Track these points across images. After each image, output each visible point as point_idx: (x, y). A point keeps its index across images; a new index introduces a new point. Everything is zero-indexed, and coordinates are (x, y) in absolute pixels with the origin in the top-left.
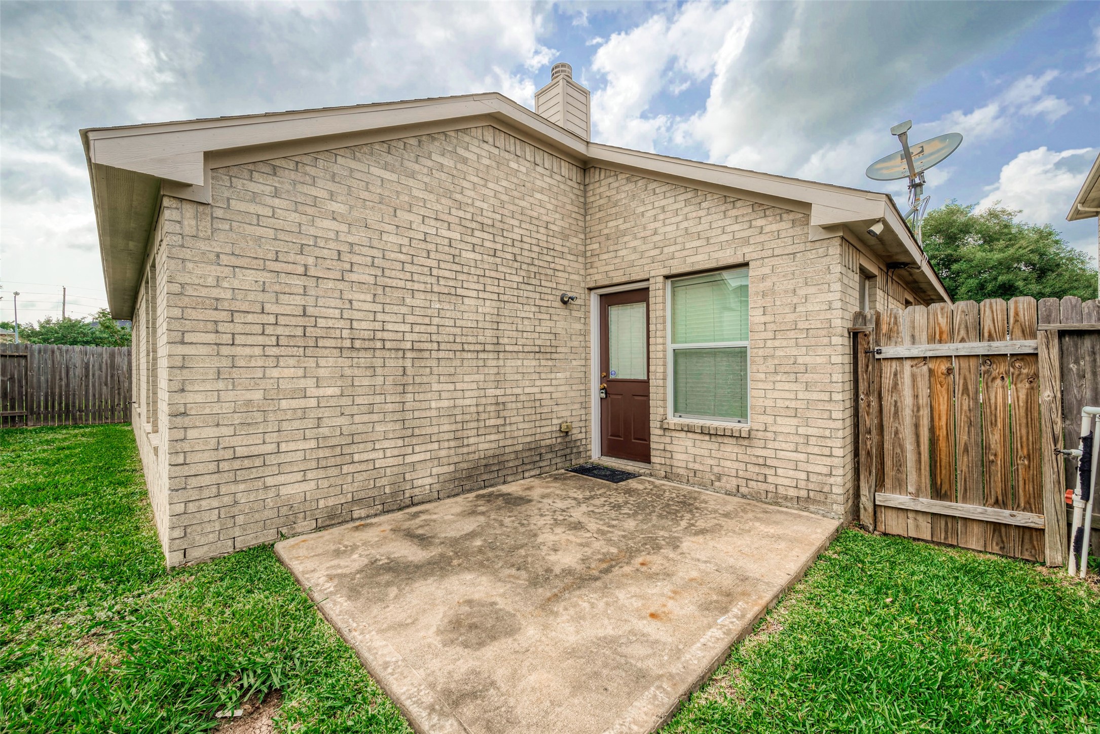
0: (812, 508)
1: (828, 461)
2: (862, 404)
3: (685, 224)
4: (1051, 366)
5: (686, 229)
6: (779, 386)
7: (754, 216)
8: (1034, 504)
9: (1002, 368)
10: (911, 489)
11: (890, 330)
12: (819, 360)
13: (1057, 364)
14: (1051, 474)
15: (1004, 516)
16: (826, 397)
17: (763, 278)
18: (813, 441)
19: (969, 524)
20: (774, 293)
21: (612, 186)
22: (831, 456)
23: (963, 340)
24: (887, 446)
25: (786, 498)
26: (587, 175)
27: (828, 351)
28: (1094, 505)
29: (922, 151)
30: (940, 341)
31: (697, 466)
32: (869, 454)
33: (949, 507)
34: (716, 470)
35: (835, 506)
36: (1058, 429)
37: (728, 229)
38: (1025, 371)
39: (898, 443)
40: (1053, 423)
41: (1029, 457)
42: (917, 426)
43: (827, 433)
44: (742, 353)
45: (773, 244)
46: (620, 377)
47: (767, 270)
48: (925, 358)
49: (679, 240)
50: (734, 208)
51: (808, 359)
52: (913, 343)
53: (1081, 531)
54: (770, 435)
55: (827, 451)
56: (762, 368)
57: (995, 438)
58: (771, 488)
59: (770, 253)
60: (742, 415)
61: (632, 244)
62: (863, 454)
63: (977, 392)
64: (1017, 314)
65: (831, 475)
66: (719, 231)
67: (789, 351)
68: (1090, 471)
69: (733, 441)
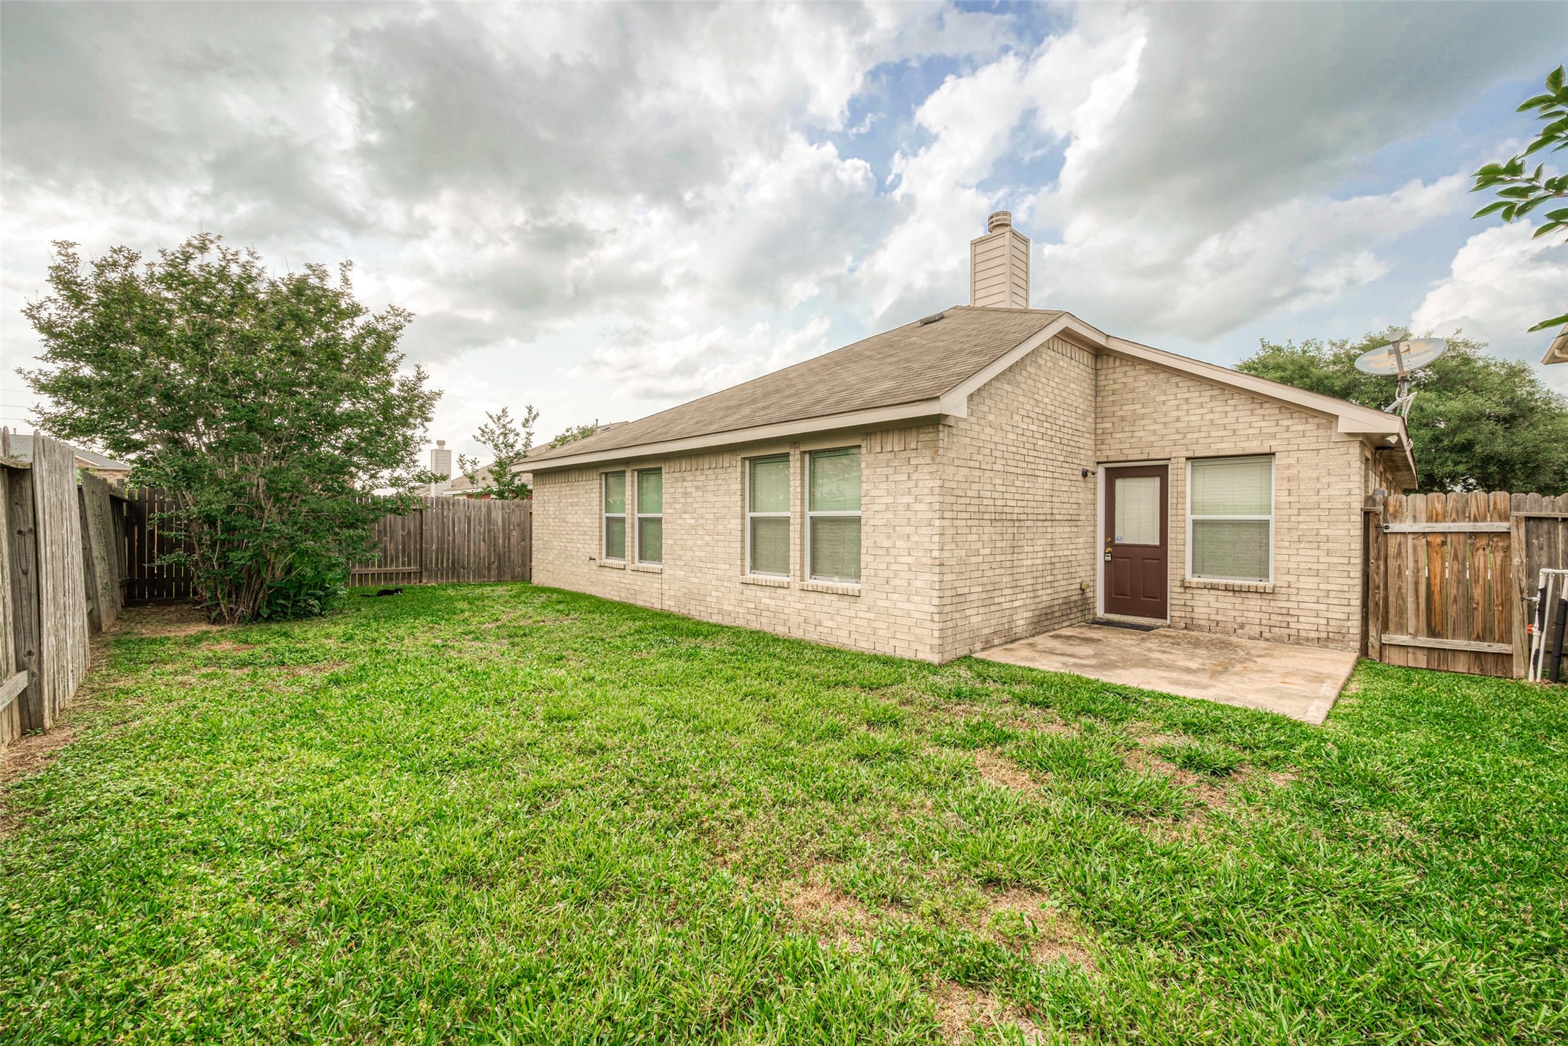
0: (1331, 645)
1: (1346, 609)
2: (1372, 567)
3: (1210, 416)
4: (1520, 542)
5: (1212, 420)
6: (1301, 552)
7: (1280, 417)
8: (1506, 637)
9: (1484, 542)
10: (1411, 630)
11: (1396, 511)
12: (1339, 533)
13: (1523, 540)
14: (1517, 614)
15: (1484, 646)
16: (1346, 561)
17: (1289, 467)
18: (1332, 594)
19: (1457, 654)
20: (1299, 478)
21: (1128, 374)
22: (1349, 605)
23: (1454, 521)
24: (1391, 599)
25: (1307, 639)
26: (1099, 361)
27: (1348, 526)
28: (1547, 634)
29: (1409, 350)
30: (1436, 521)
31: (1219, 618)
32: (1377, 604)
33: (1441, 642)
34: (1239, 620)
35: (1351, 643)
36: (1524, 584)
37: (1255, 425)
38: (1500, 544)
39: (1401, 596)
40: (1520, 580)
41: (1502, 604)
42: (1416, 584)
43: (1346, 588)
44: (1266, 524)
45: (1298, 441)
46: (1127, 541)
47: (1292, 461)
48: (1424, 533)
49: (1204, 429)
50: (1261, 408)
51: (1329, 532)
52: (1415, 521)
53: (1538, 651)
54: (1293, 591)
55: (1345, 602)
56: (1287, 538)
57: (1477, 592)
58: (1294, 632)
59: (1295, 447)
60: (1264, 574)
61: (1151, 428)
62: (1371, 605)
63: (1464, 559)
64: (1495, 504)
65: (1348, 619)
66: (1246, 425)
67: (1312, 526)
68: (1544, 611)
69: (1258, 596)
